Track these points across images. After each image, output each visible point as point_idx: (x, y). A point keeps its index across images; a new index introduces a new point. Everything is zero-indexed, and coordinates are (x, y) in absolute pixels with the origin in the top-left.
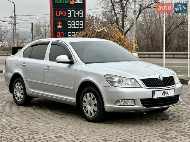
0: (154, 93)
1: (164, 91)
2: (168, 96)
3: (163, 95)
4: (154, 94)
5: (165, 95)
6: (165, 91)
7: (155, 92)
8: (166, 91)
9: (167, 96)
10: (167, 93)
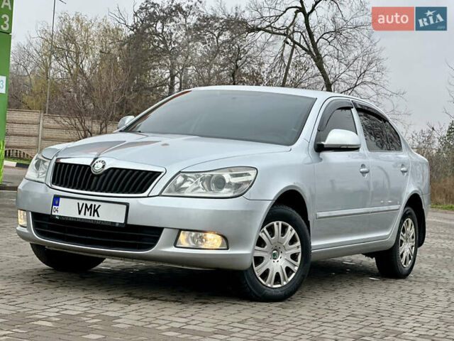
0: (57, 203)
1: (85, 202)
2: (96, 218)
3: (80, 213)
4: (58, 205)
5: (88, 213)
6: (89, 204)
7: (61, 199)
8: (94, 203)
9: (92, 218)
10: (96, 211)
